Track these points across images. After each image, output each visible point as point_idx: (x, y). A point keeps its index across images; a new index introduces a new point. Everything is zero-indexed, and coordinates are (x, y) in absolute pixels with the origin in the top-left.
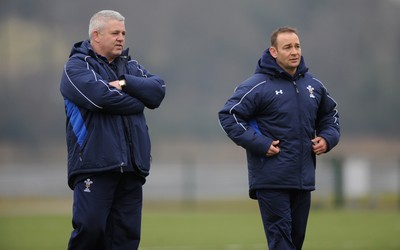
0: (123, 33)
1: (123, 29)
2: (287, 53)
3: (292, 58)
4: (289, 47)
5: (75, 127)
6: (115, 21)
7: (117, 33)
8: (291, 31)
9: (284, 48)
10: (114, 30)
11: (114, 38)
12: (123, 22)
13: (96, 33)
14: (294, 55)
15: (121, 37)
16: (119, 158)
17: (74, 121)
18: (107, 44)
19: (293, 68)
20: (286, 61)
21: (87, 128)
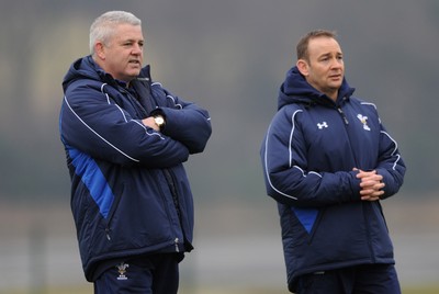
0: (140, 44)
1: (139, 37)
2: (324, 66)
3: (333, 73)
4: (328, 57)
5: (93, 190)
6: (128, 26)
7: (130, 43)
8: (328, 35)
9: (320, 60)
10: (126, 38)
11: (127, 51)
12: (139, 28)
13: (100, 45)
14: (335, 69)
15: (137, 49)
16: (169, 233)
17: (91, 181)
18: (117, 60)
19: (333, 88)
20: (324, 79)
21: (113, 190)
